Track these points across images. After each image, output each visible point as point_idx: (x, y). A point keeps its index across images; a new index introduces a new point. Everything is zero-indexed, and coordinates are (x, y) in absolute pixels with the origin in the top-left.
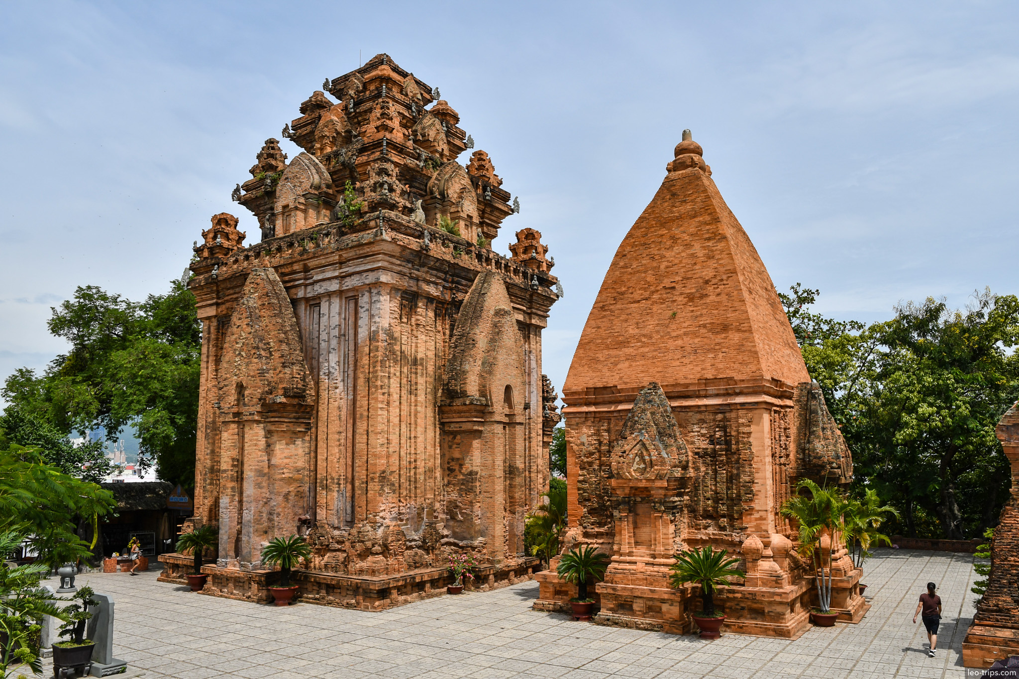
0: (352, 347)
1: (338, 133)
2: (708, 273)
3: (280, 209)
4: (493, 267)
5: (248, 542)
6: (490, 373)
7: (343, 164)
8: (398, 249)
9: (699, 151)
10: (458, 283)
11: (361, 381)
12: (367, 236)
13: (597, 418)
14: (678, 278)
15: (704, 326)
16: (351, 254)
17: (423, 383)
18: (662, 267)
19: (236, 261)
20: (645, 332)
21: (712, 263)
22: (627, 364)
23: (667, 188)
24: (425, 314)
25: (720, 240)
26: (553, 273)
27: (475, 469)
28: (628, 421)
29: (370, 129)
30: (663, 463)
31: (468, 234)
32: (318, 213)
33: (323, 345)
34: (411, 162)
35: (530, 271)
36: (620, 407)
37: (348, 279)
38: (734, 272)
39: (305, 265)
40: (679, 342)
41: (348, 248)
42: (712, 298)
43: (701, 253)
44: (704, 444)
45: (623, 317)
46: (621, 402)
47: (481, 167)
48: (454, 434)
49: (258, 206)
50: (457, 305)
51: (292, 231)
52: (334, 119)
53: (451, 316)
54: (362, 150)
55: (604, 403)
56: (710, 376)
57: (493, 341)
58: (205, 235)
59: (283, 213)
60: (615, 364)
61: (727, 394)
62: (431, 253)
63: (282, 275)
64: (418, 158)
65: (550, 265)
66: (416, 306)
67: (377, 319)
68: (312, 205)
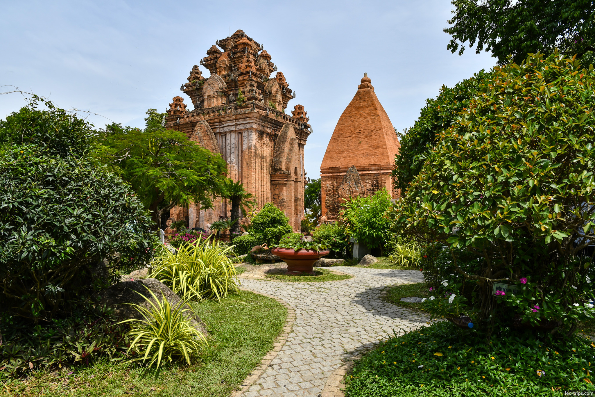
0: (240, 151)
1: (227, 65)
2: (372, 128)
3: (206, 97)
4: (288, 121)
5: (203, 224)
6: (290, 162)
7: (232, 80)
8: (259, 115)
9: (370, 81)
10: (277, 128)
11: (245, 164)
12: (248, 110)
13: (333, 178)
14: (362, 129)
15: (371, 146)
16: (241, 116)
17: (266, 165)
18: (356, 125)
19: (188, 117)
20: (350, 148)
21: (374, 125)
22: (343, 159)
23: (358, 95)
24: (266, 139)
25: (377, 116)
26: (309, 123)
27: (284, 198)
28: (345, 179)
29: (243, 66)
30: (357, 192)
31: (279, 108)
32: (222, 98)
33: (228, 151)
34: (259, 80)
35: (301, 123)
36: (341, 174)
37: (239, 126)
38: (382, 128)
39: (220, 120)
40: (362, 152)
41: (239, 114)
42: (374, 137)
43: (370, 121)
44: (370, 187)
45: (342, 142)
46: (341, 172)
47: (281, 79)
48: (276, 185)
49: (192, 94)
50: (276, 136)
51: (212, 106)
52: (224, 60)
53: (274, 140)
54: (241, 75)
55: (335, 173)
56: (372, 164)
57: (290, 150)
58: (170, 105)
59: (208, 98)
60: (339, 159)
61: (378, 170)
62: (269, 117)
63: (210, 123)
64: (261, 78)
65: (308, 120)
66: (263, 136)
67: (251, 141)
68: (219, 95)
